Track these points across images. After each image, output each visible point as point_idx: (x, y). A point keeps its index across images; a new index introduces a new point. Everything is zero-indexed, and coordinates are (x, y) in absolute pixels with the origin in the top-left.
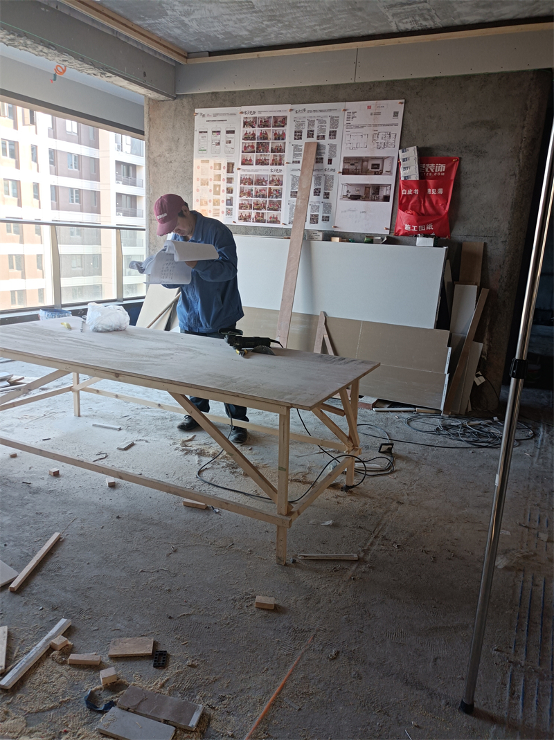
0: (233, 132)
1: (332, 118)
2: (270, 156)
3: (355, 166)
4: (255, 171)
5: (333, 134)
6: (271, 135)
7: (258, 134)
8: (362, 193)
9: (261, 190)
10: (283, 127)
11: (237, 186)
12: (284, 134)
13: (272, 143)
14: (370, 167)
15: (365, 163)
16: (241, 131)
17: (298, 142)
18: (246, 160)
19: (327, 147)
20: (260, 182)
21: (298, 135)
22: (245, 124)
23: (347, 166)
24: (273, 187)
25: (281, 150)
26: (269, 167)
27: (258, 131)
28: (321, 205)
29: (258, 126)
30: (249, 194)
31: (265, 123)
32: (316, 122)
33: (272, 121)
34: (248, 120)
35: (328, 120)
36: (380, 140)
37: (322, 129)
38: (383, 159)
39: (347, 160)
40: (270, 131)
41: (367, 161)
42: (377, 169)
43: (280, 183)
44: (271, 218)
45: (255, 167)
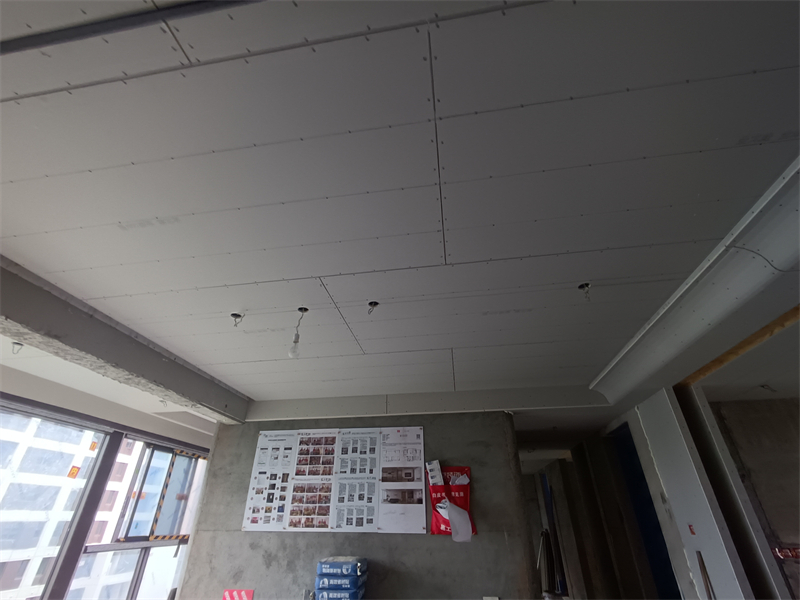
0: (291, 449)
1: (371, 438)
2: (321, 468)
3: (391, 475)
4: (307, 480)
5: (373, 450)
6: (322, 451)
7: (311, 450)
8: (399, 497)
9: (311, 497)
10: (333, 445)
11: (289, 494)
12: (333, 450)
13: (323, 457)
14: (403, 476)
15: (400, 472)
16: (297, 448)
17: (345, 456)
18: (300, 471)
19: (369, 460)
20: (311, 489)
21: (345, 451)
22: (301, 443)
23: (385, 475)
24: (323, 494)
25: (330, 462)
26: (320, 477)
27: (311, 448)
28: (365, 509)
29: (312, 444)
30: (301, 501)
31: (318, 442)
32: (359, 442)
33: (324, 440)
34: (304, 440)
35: (368, 440)
36: (409, 455)
37: (364, 446)
38: (413, 469)
39: (385, 470)
40: (322, 448)
42: (409, 477)
43: (329, 490)
44: (319, 522)
45: (307, 477)
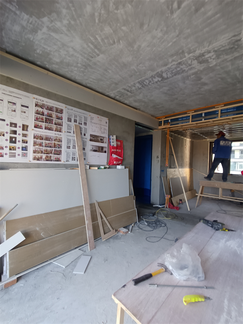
0: (27, 107)
2: (54, 127)
3: (94, 138)
4: (44, 132)
5: (85, 124)
6: (54, 116)
8: (97, 149)
9: (48, 144)
10: (61, 114)
11: (31, 140)
12: (62, 117)
13: (55, 120)
14: (100, 140)
15: (98, 138)
16: (33, 108)
17: (69, 123)
18: (38, 126)
19: (83, 129)
20: (47, 139)
21: (69, 120)
22: (37, 105)
23: (92, 138)
24: (56, 143)
25: (61, 125)
26: (54, 132)
27: (46, 112)
29: (46, 109)
30: (41, 145)
31: (50, 109)
32: (78, 117)
33: (55, 109)
34: (39, 104)
35: (83, 117)
36: (102, 130)
37: (80, 120)
38: (104, 137)
39: (91, 135)
40: (54, 114)
41: (99, 137)
42: (102, 141)
43: (60, 141)
44: (55, 158)
45: (44, 130)
